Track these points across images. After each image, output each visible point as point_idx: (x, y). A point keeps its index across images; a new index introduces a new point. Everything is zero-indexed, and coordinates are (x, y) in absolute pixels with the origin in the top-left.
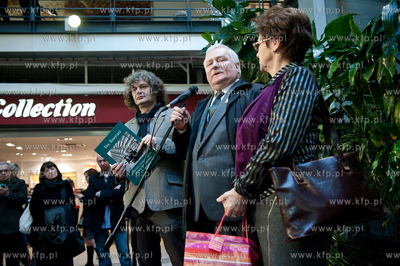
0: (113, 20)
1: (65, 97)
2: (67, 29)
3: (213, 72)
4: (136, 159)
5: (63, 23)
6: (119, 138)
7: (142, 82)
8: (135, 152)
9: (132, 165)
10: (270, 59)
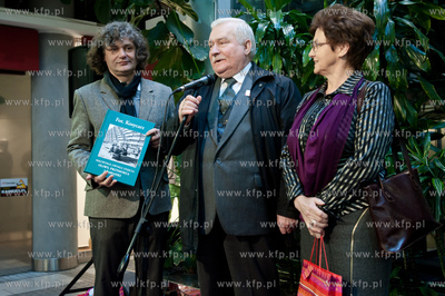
4: (119, 158)
6: (135, 130)
7: (127, 42)
8: (126, 154)
9: (110, 156)
10: (333, 63)
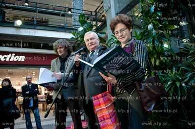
0: (35, 24)
1: (12, 53)
2: (15, 25)
3: (90, 44)
5: (14, 23)
